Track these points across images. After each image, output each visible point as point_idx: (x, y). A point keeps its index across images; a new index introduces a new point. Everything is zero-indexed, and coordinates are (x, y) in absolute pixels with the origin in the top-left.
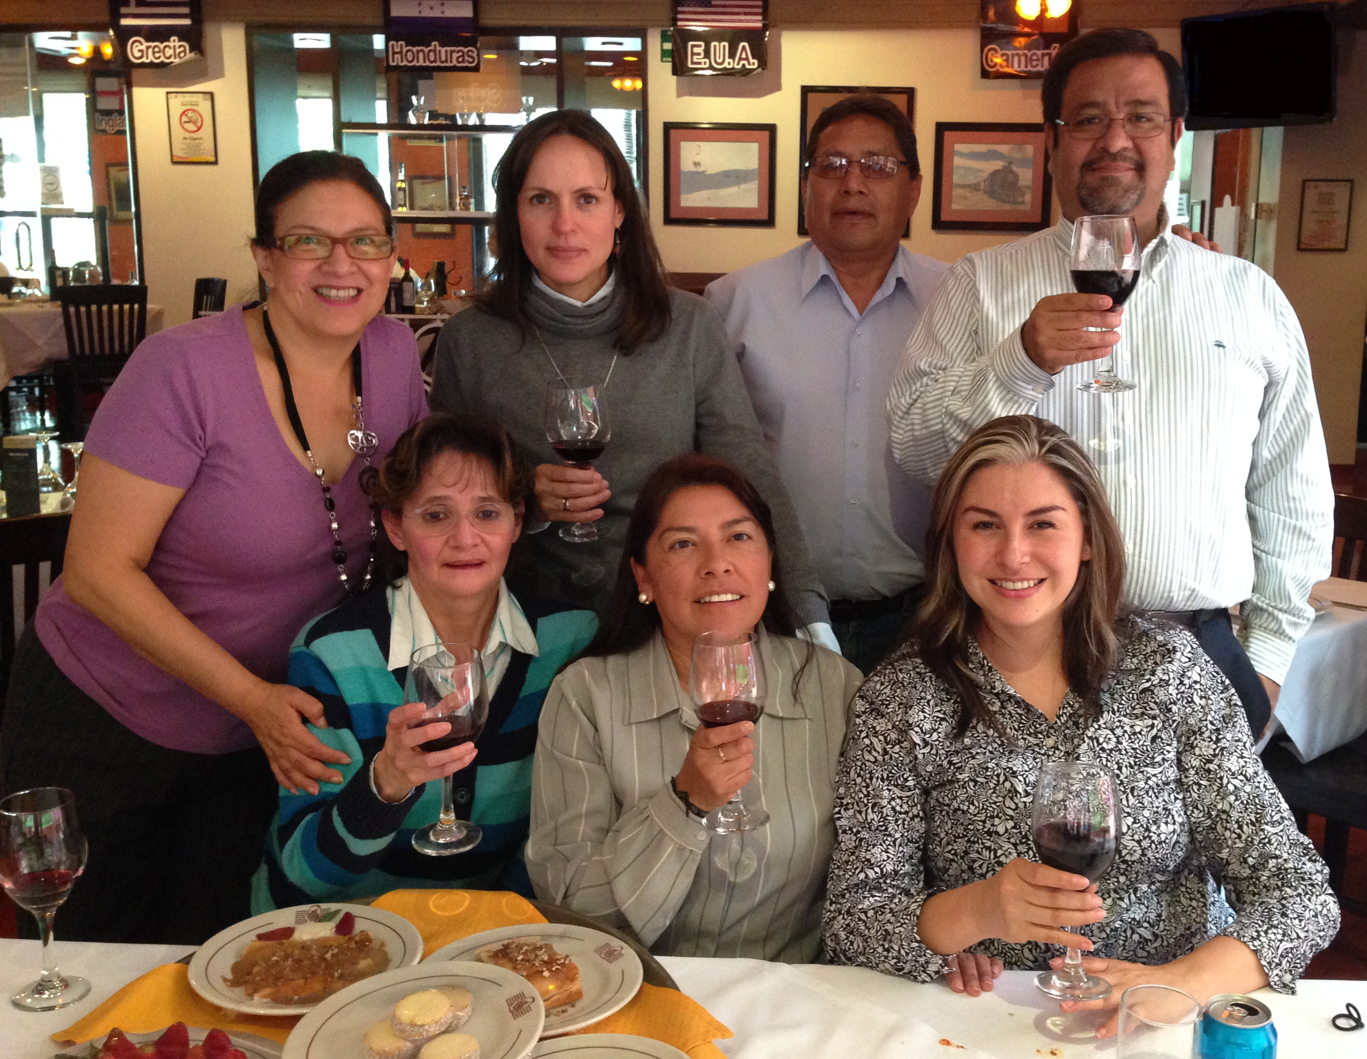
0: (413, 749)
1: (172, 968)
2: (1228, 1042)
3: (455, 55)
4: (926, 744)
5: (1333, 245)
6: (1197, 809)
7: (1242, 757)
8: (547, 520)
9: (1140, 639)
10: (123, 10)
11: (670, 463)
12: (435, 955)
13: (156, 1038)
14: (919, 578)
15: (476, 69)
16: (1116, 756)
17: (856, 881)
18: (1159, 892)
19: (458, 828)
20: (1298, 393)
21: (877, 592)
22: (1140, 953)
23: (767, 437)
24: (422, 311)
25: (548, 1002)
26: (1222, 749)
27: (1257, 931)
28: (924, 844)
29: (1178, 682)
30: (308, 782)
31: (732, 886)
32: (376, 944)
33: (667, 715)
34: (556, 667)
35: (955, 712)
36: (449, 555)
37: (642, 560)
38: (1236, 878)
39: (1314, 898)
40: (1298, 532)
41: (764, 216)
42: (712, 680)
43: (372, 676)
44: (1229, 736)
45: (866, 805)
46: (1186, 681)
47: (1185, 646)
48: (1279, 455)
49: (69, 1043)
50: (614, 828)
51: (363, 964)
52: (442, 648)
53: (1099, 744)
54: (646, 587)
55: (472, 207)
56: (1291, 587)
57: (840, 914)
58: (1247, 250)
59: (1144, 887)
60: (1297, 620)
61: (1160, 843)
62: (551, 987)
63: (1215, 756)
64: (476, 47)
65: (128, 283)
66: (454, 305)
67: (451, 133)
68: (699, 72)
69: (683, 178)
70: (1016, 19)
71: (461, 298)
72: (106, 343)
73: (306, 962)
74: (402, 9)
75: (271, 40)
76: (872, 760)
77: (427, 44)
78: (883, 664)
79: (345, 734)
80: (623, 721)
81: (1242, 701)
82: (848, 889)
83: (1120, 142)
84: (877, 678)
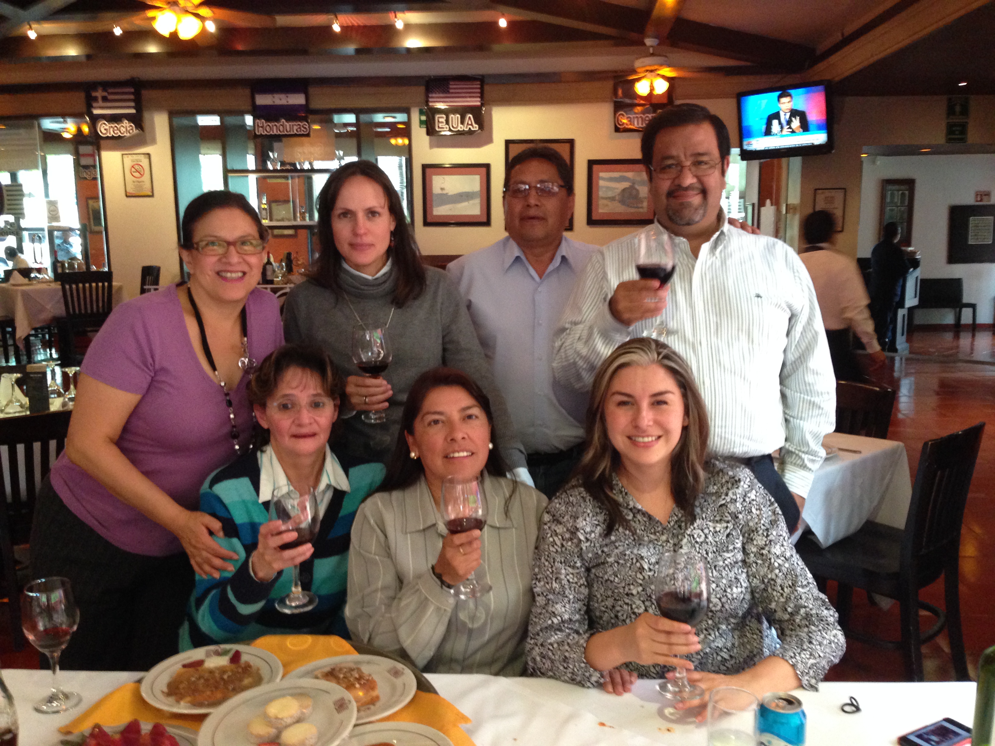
0: (275, 549)
1: (131, 686)
2: (775, 722)
3: (295, 128)
4: (587, 540)
6: (755, 577)
7: (783, 546)
9: (718, 475)
10: (95, 105)
12: (288, 676)
13: (122, 728)
14: (581, 438)
15: (308, 135)
16: (705, 546)
17: (546, 625)
18: (733, 630)
19: (303, 596)
20: (810, 319)
21: (557, 448)
22: (723, 668)
23: (487, 356)
24: (278, 283)
25: (359, 703)
26: (770, 541)
27: (794, 653)
28: (587, 602)
29: (742, 500)
30: (213, 571)
31: (471, 632)
32: (254, 669)
33: (428, 528)
34: (361, 498)
35: (605, 520)
36: (295, 430)
37: (411, 432)
38: (780, 620)
39: (829, 632)
40: (813, 405)
41: (484, 220)
42: (454, 506)
43: (250, 505)
44: (774, 533)
45: (551, 579)
46: (747, 500)
47: (746, 478)
48: (800, 357)
49: (69, 733)
50: (398, 596)
51: (246, 681)
52: (291, 488)
53: (694, 539)
54: (414, 448)
55: (307, 218)
56: (809, 438)
57: (536, 645)
58: (781, 233)
59: (724, 627)
60: (814, 458)
61: (733, 599)
62: (360, 694)
63: (766, 545)
64: (308, 122)
65: (101, 270)
66: (297, 278)
67: (293, 174)
68: (443, 133)
69: (434, 198)
70: (636, 96)
71: (301, 274)
72: (89, 306)
73: (212, 681)
74: (263, 100)
75: (184, 121)
76: (555, 550)
77: (277, 120)
78: (561, 492)
79: (235, 541)
80: (402, 532)
81: (782, 511)
82: (541, 630)
83: (689, 180)
84: (556, 501)
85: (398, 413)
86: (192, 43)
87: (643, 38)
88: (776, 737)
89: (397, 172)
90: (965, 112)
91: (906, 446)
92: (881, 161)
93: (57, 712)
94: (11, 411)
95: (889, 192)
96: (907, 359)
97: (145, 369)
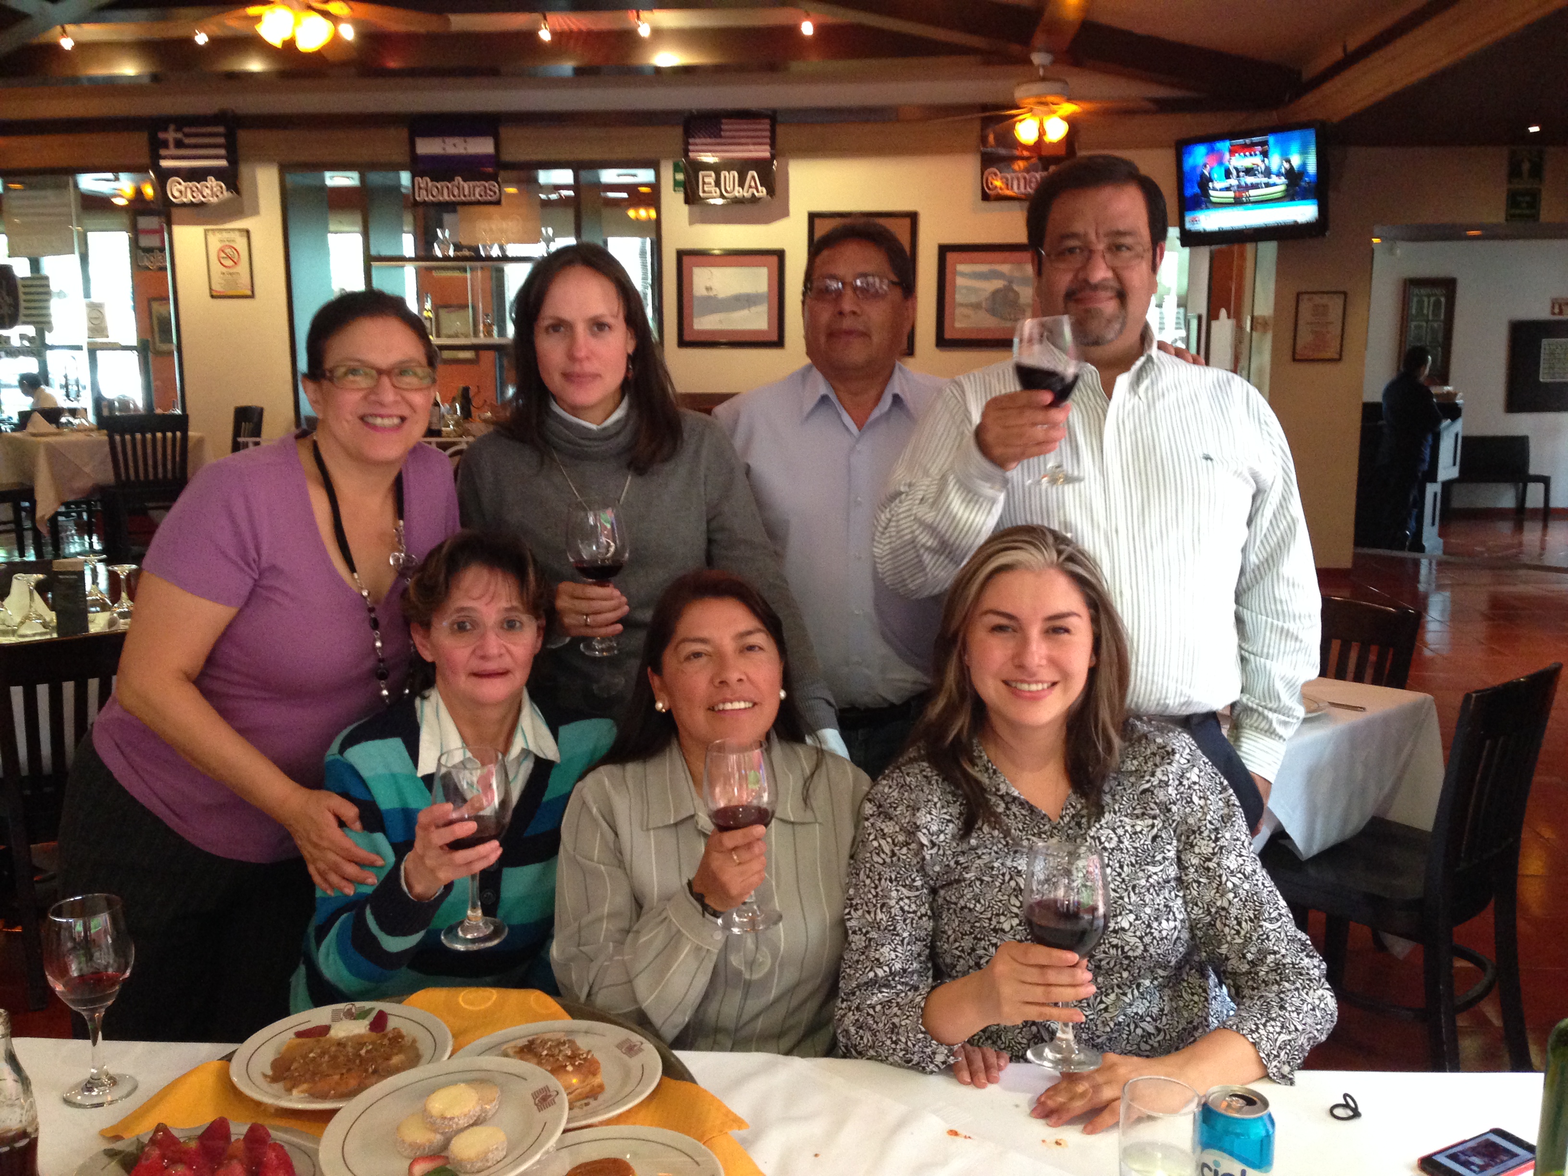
0: (441, 847)
1: (216, 1065)
2: (1227, 1132)
3: (478, 190)
4: (933, 844)
5: (1328, 355)
6: (1197, 905)
7: (1241, 856)
8: (568, 635)
9: (1140, 743)
10: (163, 152)
11: (685, 577)
12: (461, 1052)
13: (200, 1132)
15: (498, 203)
16: (1118, 855)
17: (866, 980)
18: (1161, 987)
19: (485, 923)
20: (1285, 499)
21: (885, 699)
22: (1144, 1046)
24: (448, 435)
25: (571, 1096)
26: (1221, 848)
27: (1256, 1024)
28: (931, 942)
29: (1177, 782)
30: (343, 883)
31: (748, 985)
32: (408, 1040)
33: (683, 821)
34: (576, 773)
35: (961, 814)
36: (477, 665)
37: (658, 669)
38: (1235, 973)
39: (1312, 991)
40: (1286, 634)
41: (774, 337)
42: (725, 788)
43: (402, 780)
44: (1228, 835)
45: (875, 906)
46: (1185, 782)
47: (1184, 748)
48: (1267, 560)
49: (117, 1138)
50: (635, 929)
51: (396, 1060)
52: (469, 754)
53: (1101, 843)
54: (662, 695)
55: (496, 334)
56: (1280, 687)
57: (850, 1010)
58: (1243, 362)
59: (1147, 983)
61: (1162, 939)
62: (574, 1081)
63: (1214, 854)
64: (498, 182)
65: (172, 412)
66: (478, 428)
67: (472, 264)
68: (712, 201)
69: (696, 303)
70: (1015, 144)
71: (486, 421)
72: (151, 469)
73: (342, 1059)
74: (427, 147)
75: (305, 179)
76: (881, 861)
77: (451, 180)
78: (891, 768)
79: (379, 837)
80: (642, 826)
81: (1240, 801)
82: (858, 986)
83: (1101, 273)
84: (885, 782)
85: (639, 639)
86: (317, 58)
87: (1030, 52)
88: (1225, 1155)
89: (638, 261)
90: (1537, 172)
91: (1436, 699)
92: (1402, 249)
93: (101, 1105)
94: (29, 632)
95: (1415, 299)
96: (1440, 564)
97: (246, 568)
